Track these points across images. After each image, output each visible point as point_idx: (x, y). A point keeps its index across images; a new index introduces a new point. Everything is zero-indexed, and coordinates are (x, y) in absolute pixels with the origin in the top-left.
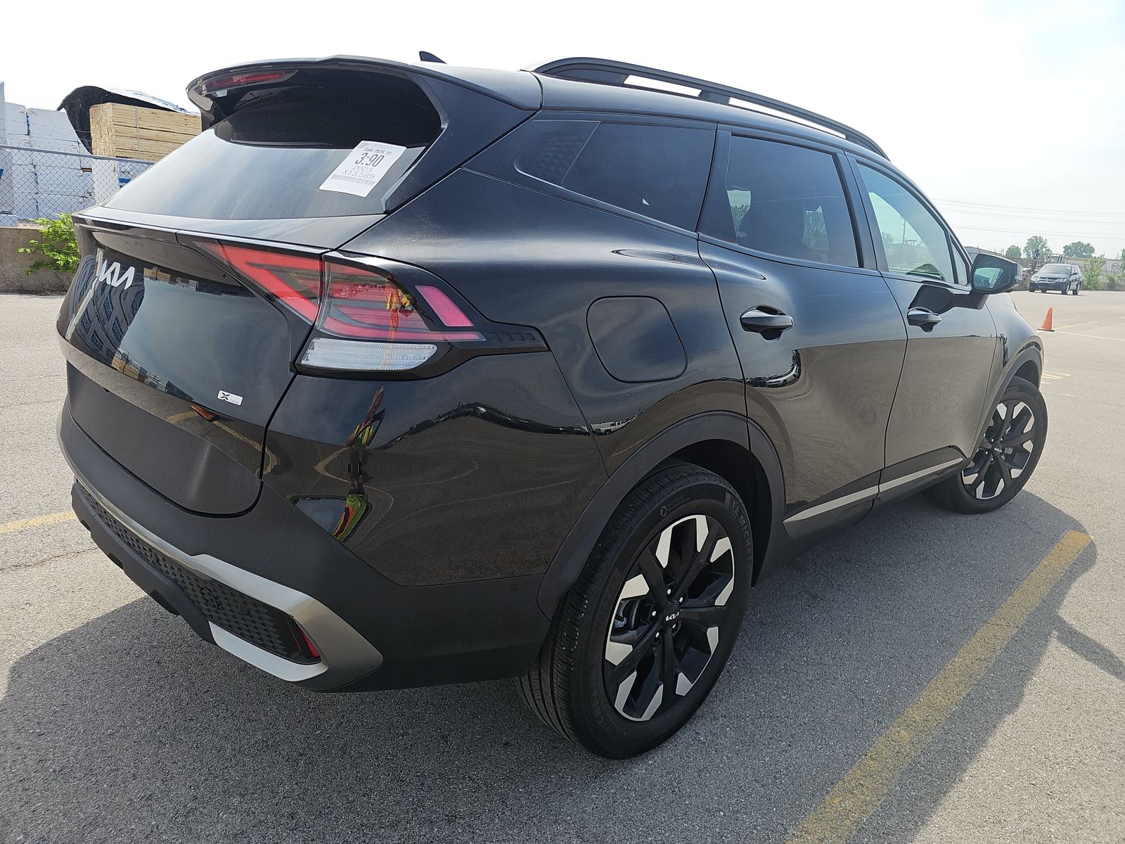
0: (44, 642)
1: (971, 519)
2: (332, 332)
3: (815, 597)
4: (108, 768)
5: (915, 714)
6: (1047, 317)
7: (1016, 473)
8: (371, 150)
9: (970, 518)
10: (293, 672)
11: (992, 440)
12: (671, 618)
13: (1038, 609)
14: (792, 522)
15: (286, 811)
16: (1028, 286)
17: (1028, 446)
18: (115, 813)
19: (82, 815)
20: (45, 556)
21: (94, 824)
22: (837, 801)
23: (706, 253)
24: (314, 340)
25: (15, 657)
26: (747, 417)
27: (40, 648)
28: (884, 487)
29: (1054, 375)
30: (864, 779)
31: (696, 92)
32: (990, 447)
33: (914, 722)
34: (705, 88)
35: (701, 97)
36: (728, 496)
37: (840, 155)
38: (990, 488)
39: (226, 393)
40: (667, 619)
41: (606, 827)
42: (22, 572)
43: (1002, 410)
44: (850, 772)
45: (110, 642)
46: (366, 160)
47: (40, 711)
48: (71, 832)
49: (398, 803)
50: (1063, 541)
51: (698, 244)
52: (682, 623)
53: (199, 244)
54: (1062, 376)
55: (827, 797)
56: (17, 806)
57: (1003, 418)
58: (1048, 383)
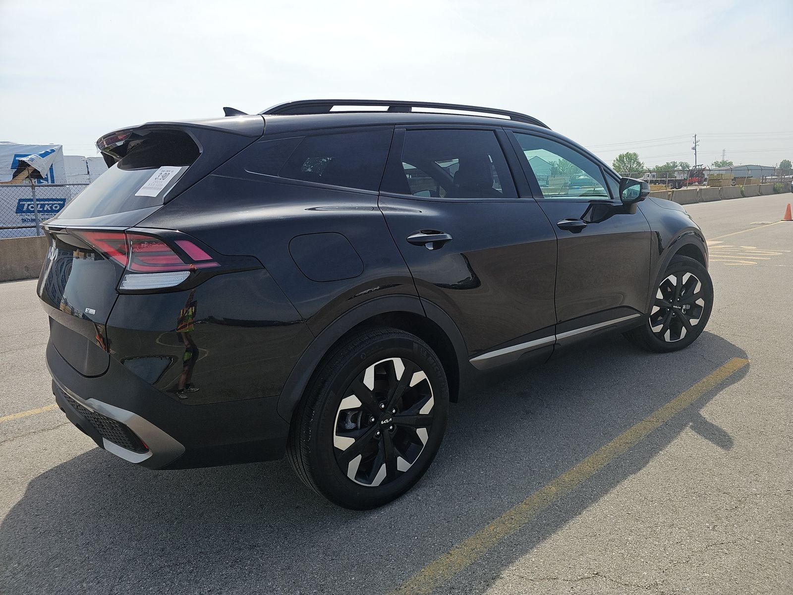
0: (50, 468)
1: (663, 357)
2: (135, 270)
3: (527, 413)
4: (69, 530)
5: (566, 477)
6: (787, 210)
7: (694, 322)
8: (164, 171)
9: (662, 355)
10: (136, 458)
11: (671, 301)
12: (385, 422)
13: (684, 409)
14: (478, 361)
15: (160, 547)
16: (790, 188)
17: (700, 302)
18: (68, 552)
19: (50, 554)
20: (60, 424)
21: (56, 558)
22: (491, 528)
23: (384, 203)
24: (126, 276)
25: (32, 477)
26: (419, 296)
27: (47, 472)
28: (560, 336)
29: (777, 252)
30: (515, 515)
31: (386, 108)
32: (670, 305)
33: (564, 482)
34: (392, 105)
35: (389, 111)
36: (415, 345)
37: (499, 130)
38: (675, 333)
39: (89, 309)
40: (382, 423)
41: (342, 548)
42: (45, 433)
43: (673, 279)
44: (508, 512)
45: (85, 467)
46: (161, 177)
47: (39, 504)
48: (42, 561)
49: (224, 541)
50: (725, 365)
51: (378, 199)
52: (398, 426)
53: (76, 233)
54: (782, 252)
55: (487, 526)
56: (17, 551)
57: (675, 285)
58: (769, 259)
